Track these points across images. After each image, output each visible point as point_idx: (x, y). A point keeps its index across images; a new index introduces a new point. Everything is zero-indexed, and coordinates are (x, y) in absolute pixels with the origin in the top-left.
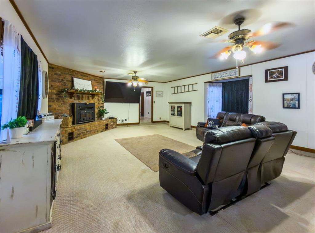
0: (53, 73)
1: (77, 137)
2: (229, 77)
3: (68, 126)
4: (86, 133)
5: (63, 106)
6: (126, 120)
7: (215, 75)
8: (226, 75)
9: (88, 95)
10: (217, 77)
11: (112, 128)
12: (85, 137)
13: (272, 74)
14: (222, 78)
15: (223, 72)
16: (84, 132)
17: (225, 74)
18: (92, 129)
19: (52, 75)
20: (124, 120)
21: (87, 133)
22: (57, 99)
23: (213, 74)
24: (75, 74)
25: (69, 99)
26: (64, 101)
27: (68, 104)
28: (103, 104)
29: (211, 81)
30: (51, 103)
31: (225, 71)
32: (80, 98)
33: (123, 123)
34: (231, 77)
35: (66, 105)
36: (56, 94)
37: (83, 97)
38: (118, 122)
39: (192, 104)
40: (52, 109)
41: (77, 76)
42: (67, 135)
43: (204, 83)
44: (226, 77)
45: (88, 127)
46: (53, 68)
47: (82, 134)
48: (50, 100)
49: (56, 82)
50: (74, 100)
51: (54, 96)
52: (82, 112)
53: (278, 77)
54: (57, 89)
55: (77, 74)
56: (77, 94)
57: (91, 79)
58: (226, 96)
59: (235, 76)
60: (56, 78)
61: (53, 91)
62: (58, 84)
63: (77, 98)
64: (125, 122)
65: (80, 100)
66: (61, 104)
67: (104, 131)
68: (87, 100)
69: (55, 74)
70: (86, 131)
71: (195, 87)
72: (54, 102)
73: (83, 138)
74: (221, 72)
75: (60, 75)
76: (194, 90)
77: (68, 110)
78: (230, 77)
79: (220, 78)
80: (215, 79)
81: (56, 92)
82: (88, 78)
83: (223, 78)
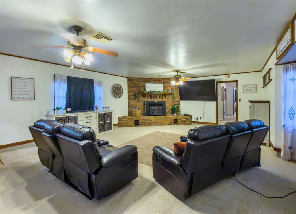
0: (131, 83)
1: (142, 124)
3: (136, 116)
4: (150, 123)
5: (138, 103)
6: (201, 118)
8: (284, 45)
9: (160, 95)
11: (184, 124)
12: (149, 126)
14: (282, 52)
15: (283, 40)
16: (149, 122)
18: (157, 121)
19: (130, 84)
20: (199, 119)
21: (152, 123)
22: (134, 98)
23: (278, 48)
24: (148, 80)
25: (143, 98)
26: (139, 100)
27: (142, 102)
28: (180, 101)
29: (277, 60)
30: (130, 101)
32: (153, 97)
33: (197, 121)
35: (140, 102)
36: (133, 96)
37: (156, 96)
38: (193, 120)
40: (131, 105)
41: (150, 82)
42: (134, 121)
45: (153, 119)
46: (131, 80)
47: (146, 123)
48: (129, 99)
49: (133, 88)
50: (147, 98)
51: (132, 97)
52: (151, 108)
54: (133, 92)
55: (150, 80)
56: (150, 95)
57: (164, 82)
60: (133, 86)
61: (131, 93)
62: (134, 89)
63: (150, 97)
64: (199, 120)
65: (153, 99)
66: (137, 102)
67: (172, 125)
68: (160, 98)
69: (132, 83)
70: (150, 122)
72: (132, 100)
73: (148, 126)
75: (136, 83)
76: (270, 80)
77: (142, 106)
80: (279, 56)
81: (133, 94)
82: (160, 82)
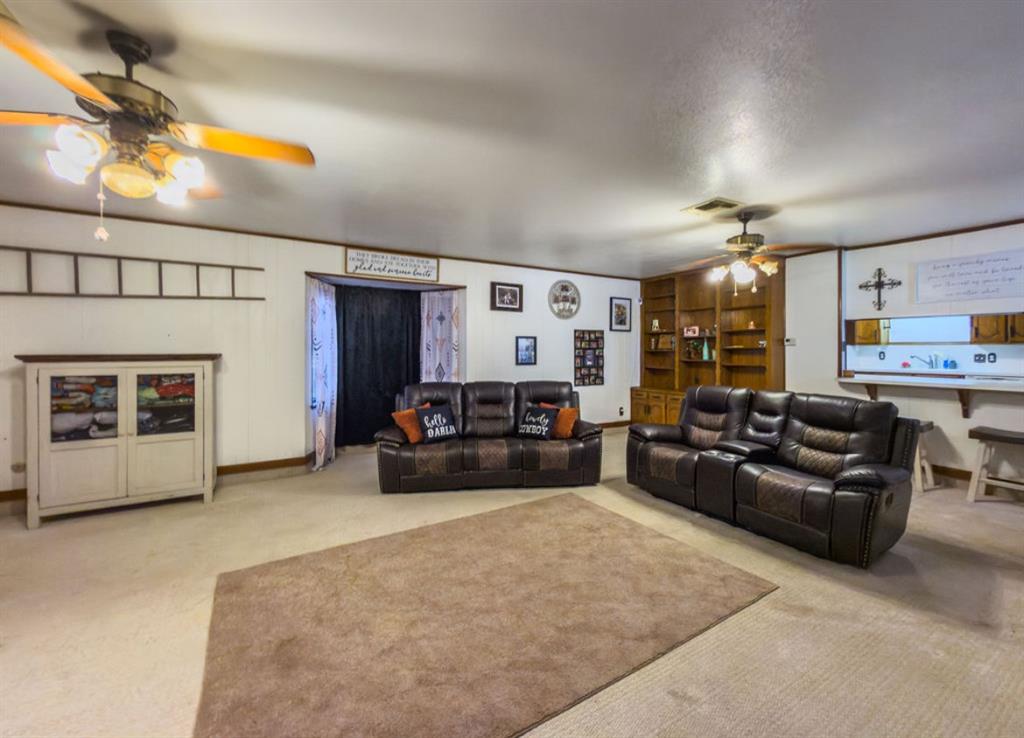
2: (408, 276)
7: (360, 257)
8: (401, 269)
10: (367, 265)
13: (503, 293)
14: (385, 273)
15: (389, 256)
17: (398, 264)
23: (352, 253)
29: (341, 272)
31: (397, 256)
34: (413, 277)
39: (226, 358)
43: (304, 276)
44: (400, 275)
53: (511, 303)
58: (350, 336)
59: (426, 278)
71: (246, 284)
74: (385, 255)
76: (237, 295)
78: (411, 276)
79: (378, 273)
80: (358, 271)
83: (391, 274)
